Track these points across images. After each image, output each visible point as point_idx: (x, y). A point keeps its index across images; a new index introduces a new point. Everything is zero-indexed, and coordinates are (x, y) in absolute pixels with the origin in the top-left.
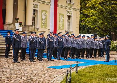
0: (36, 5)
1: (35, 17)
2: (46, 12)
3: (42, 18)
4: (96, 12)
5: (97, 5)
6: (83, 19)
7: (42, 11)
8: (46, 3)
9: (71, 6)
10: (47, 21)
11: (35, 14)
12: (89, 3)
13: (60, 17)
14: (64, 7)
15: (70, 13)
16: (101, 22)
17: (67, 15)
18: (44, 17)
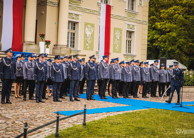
0: (75, 15)
1: (74, 34)
2: (93, 25)
3: (85, 35)
4: (175, 26)
5: (176, 15)
6: (156, 36)
7: (86, 24)
8: (92, 12)
9: (134, 17)
10: (93, 40)
11: (74, 29)
12: (164, 12)
13: (115, 33)
14: (122, 19)
15: (131, 26)
16: (183, 42)
17: (127, 31)
18: (89, 33)
